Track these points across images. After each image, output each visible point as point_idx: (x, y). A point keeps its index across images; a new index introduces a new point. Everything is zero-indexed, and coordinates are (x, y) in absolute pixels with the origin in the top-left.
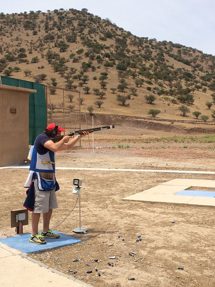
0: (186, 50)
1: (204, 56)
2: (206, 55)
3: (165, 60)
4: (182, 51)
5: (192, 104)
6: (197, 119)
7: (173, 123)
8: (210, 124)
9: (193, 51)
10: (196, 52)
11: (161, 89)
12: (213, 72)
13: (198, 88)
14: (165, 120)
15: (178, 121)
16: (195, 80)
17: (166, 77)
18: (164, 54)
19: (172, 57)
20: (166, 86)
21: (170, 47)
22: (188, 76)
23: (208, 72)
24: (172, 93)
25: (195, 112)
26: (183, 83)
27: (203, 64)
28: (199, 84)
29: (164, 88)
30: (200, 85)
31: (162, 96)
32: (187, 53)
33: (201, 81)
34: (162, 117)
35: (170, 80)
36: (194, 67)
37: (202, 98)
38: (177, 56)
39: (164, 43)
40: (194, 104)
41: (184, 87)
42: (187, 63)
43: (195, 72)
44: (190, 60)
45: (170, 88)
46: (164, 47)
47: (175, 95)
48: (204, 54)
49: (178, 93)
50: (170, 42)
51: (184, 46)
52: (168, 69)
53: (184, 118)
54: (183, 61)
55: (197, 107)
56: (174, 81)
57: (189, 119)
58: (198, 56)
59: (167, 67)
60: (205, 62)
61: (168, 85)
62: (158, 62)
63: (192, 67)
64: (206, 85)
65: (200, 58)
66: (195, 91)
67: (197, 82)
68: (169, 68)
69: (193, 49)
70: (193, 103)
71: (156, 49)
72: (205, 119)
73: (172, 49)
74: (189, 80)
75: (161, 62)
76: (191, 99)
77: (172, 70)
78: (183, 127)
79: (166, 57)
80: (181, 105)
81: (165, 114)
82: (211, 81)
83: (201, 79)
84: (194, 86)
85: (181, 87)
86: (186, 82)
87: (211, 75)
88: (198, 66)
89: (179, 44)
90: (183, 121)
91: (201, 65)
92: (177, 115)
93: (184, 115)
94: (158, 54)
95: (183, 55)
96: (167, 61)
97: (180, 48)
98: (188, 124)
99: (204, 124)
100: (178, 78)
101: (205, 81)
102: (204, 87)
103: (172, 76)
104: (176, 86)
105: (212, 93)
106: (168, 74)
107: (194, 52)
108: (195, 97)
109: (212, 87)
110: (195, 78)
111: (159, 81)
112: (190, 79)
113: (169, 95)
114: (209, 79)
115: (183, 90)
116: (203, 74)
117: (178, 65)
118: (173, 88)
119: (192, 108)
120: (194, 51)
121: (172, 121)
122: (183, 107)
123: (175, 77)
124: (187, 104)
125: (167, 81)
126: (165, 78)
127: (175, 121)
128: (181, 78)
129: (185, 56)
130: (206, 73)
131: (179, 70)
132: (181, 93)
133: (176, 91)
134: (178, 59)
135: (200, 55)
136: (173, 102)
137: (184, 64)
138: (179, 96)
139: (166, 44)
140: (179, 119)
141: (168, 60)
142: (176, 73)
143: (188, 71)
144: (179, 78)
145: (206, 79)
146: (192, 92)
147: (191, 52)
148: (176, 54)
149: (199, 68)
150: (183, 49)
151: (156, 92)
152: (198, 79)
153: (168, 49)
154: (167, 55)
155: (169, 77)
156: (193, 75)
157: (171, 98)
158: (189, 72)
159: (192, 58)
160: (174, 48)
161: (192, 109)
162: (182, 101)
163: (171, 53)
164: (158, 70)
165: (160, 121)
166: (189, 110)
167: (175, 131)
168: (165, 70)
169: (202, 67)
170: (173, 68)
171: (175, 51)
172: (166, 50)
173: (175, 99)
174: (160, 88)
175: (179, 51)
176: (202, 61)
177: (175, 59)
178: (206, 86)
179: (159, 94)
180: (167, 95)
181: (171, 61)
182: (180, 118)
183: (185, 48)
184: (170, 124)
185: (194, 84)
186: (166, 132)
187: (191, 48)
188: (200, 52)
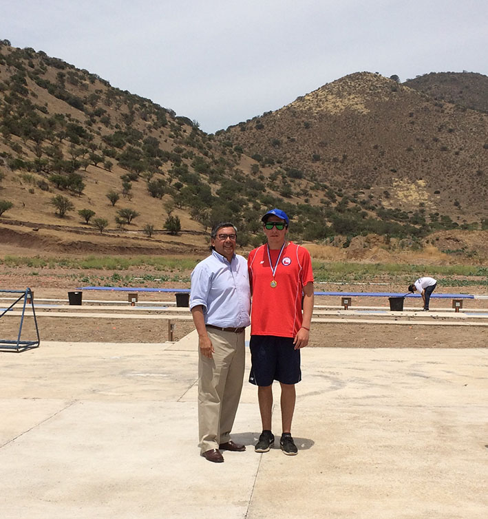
0: (76, 74)
1: (114, 93)
2: (117, 92)
3: (29, 92)
4: (67, 76)
5: (80, 193)
6: (87, 224)
7: (37, 230)
8: (109, 236)
9: (90, 78)
10: (97, 82)
11: (17, 158)
12: (130, 128)
13: (96, 160)
14: (21, 223)
15: (49, 227)
16: (91, 142)
17: (30, 132)
18: (28, 79)
19: (45, 88)
20: (28, 151)
21: (41, 63)
22: (76, 133)
23: (120, 129)
24: (39, 167)
25: (84, 211)
26: (66, 147)
27: (110, 110)
28: (98, 153)
29: (23, 156)
30: (102, 153)
31: (18, 172)
32: (77, 81)
33: (104, 145)
34: (16, 216)
35: (38, 139)
36: (92, 116)
37: (102, 181)
38: (55, 86)
39: (29, 53)
40: (83, 194)
41: (67, 157)
42: (77, 104)
43: (94, 125)
44: (83, 99)
45: (37, 155)
46: (26, 62)
47: (47, 173)
48: (113, 88)
49: (52, 169)
50: (42, 53)
51: (73, 67)
52: (35, 114)
53: (62, 220)
54: (68, 99)
55: (89, 201)
56: (46, 140)
57: (71, 224)
58: (101, 91)
59: (33, 108)
60: (114, 105)
61: (33, 149)
62: (13, 95)
63: (87, 113)
64: (112, 155)
65: (103, 97)
66: (90, 165)
67: (94, 147)
68: (36, 111)
69: (91, 75)
70: (83, 192)
71: (9, 65)
72: (101, 225)
73: (45, 69)
74: (77, 143)
75: (19, 95)
76: (77, 184)
77: (43, 116)
78: (56, 239)
79: (31, 85)
80: (57, 193)
81: (23, 212)
82: (125, 148)
83: (105, 142)
84: (87, 156)
85: (60, 156)
86: (73, 146)
87: (126, 134)
88: (99, 113)
89: (60, 60)
90: (57, 228)
91: (105, 112)
92: (48, 214)
93: (62, 216)
94: (13, 78)
95: (68, 87)
96: (34, 95)
97: (63, 69)
98: (68, 233)
99: (99, 235)
100: (54, 135)
101: (112, 146)
102: (107, 158)
103: (43, 129)
104: (50, 152)
105: (123, 172)
106: (35, 125)
107: (93, 82)
108: (89, 180)
109: (125, 161)
110: (91, 138)
111: (14, 138)
112: (81, 139)
113: (33, 171)
114: (120, 144)
115: (63, 162)
116: (108, 131)
117: (57, 107)
118: (44, 157)
119: (80, 202)
120: (93, 78)
121: (36, 227)
122: (59, 199)
123: (49, 133)
124: (71, 192)
125: (32, 139)
126: (27, 134)
127: (42, 226)
128: (61, 136)
129: (73, 87)
130: (115, 130)
131: (59, 117)
132: (58, 169)
133: (50, 163)
134: (57, 92)
135: (105, 88)
136: (40, 187)
137: (70, 106)
138: (55, 174)
139: (31, 57)
140: (51, 224)
141: (36, 93)
142: (51, 124)
143: (77, 121)
144: (58, 135)
145: (114, 142)
146: (81, 168)
147: (85, 80)
148: (53, 81)
149: (102, 117)
150: (69, 73)
151: (5, 163)
152: (97, 141)
153: (35, 67)
154: (33, 82)
155: (35, 131)
156: (88, 131)
157: (38, 177)
158: (80, 125)
159: (87, 94)
160: (49, 68)
161: (79, 204)
162: (60, 186)
163: (43, 78)
164: (11, 112)
165: (12, 224)
166: (72, 205)
167: (39, 247)
168: (28, 114)
169: (109, 115)
170: (46, 112)
171: (51, 75)
172: (33, 70)
173: (46, 181)
174: (15, 155)
175: (61, 76)
176: (109, 104)
177: (51, 92)
178: (113, 157)
179: (13, 167)
180: (29, 171)
181: (43, 97)
182: (55, 221)
183: (74, 71)
184: (30, 232)
185: (87, 152)
186: (23, 248)
187: (85, 72)
188: (106, 83)
